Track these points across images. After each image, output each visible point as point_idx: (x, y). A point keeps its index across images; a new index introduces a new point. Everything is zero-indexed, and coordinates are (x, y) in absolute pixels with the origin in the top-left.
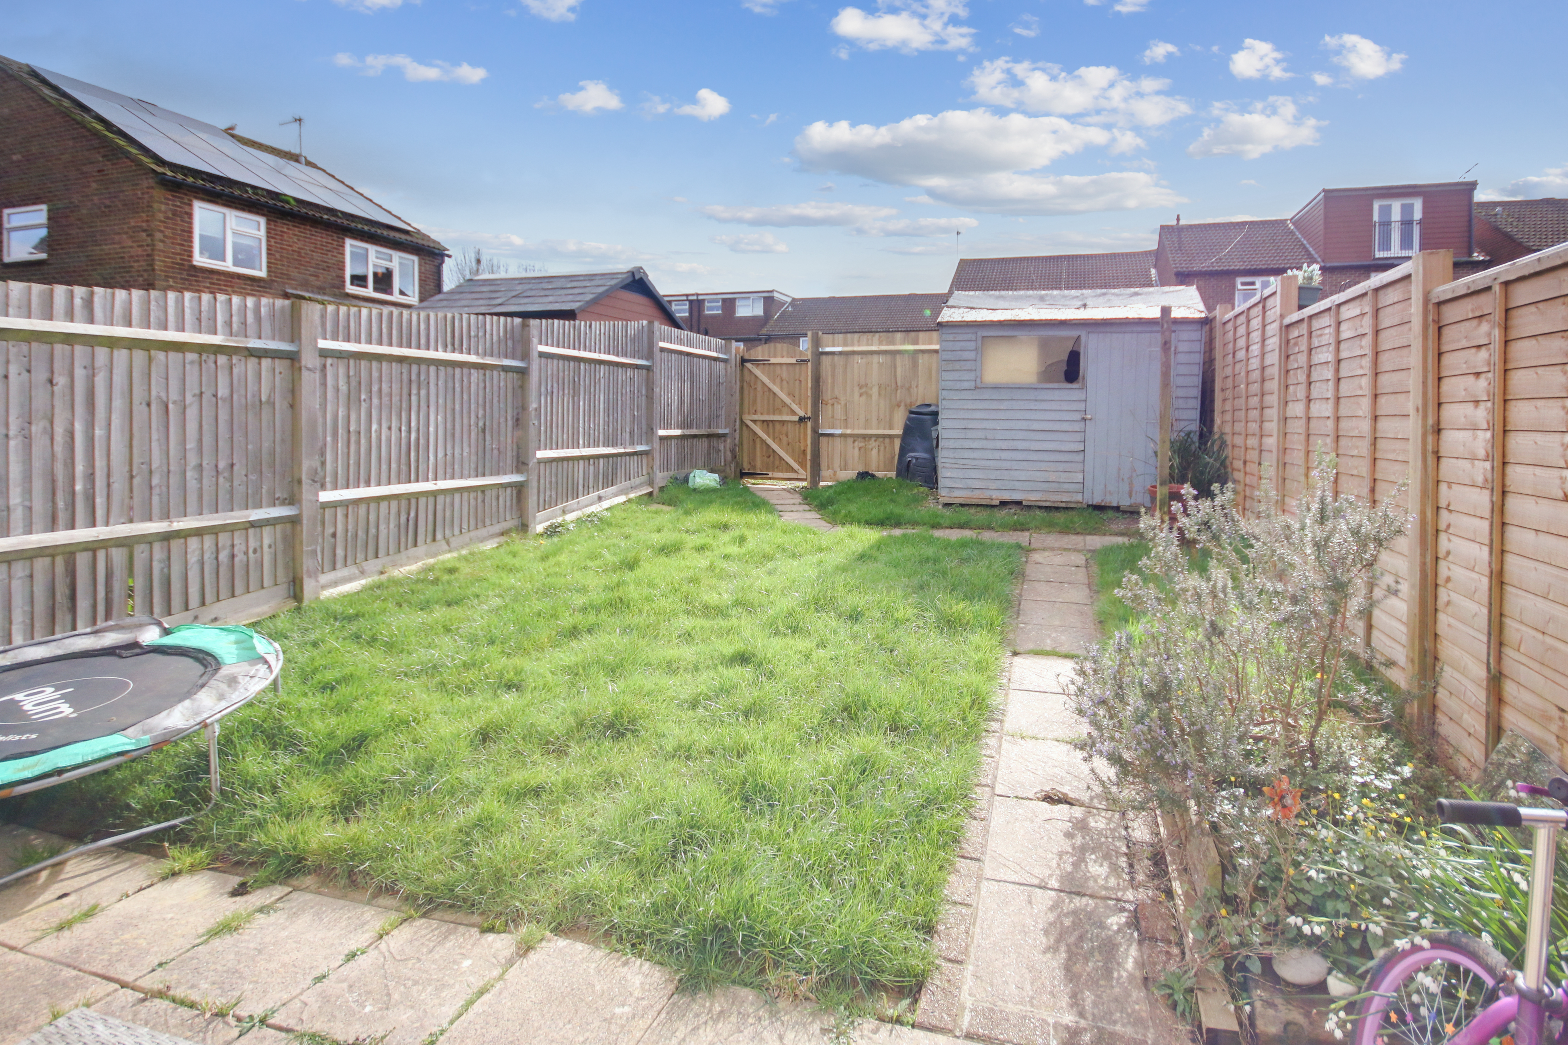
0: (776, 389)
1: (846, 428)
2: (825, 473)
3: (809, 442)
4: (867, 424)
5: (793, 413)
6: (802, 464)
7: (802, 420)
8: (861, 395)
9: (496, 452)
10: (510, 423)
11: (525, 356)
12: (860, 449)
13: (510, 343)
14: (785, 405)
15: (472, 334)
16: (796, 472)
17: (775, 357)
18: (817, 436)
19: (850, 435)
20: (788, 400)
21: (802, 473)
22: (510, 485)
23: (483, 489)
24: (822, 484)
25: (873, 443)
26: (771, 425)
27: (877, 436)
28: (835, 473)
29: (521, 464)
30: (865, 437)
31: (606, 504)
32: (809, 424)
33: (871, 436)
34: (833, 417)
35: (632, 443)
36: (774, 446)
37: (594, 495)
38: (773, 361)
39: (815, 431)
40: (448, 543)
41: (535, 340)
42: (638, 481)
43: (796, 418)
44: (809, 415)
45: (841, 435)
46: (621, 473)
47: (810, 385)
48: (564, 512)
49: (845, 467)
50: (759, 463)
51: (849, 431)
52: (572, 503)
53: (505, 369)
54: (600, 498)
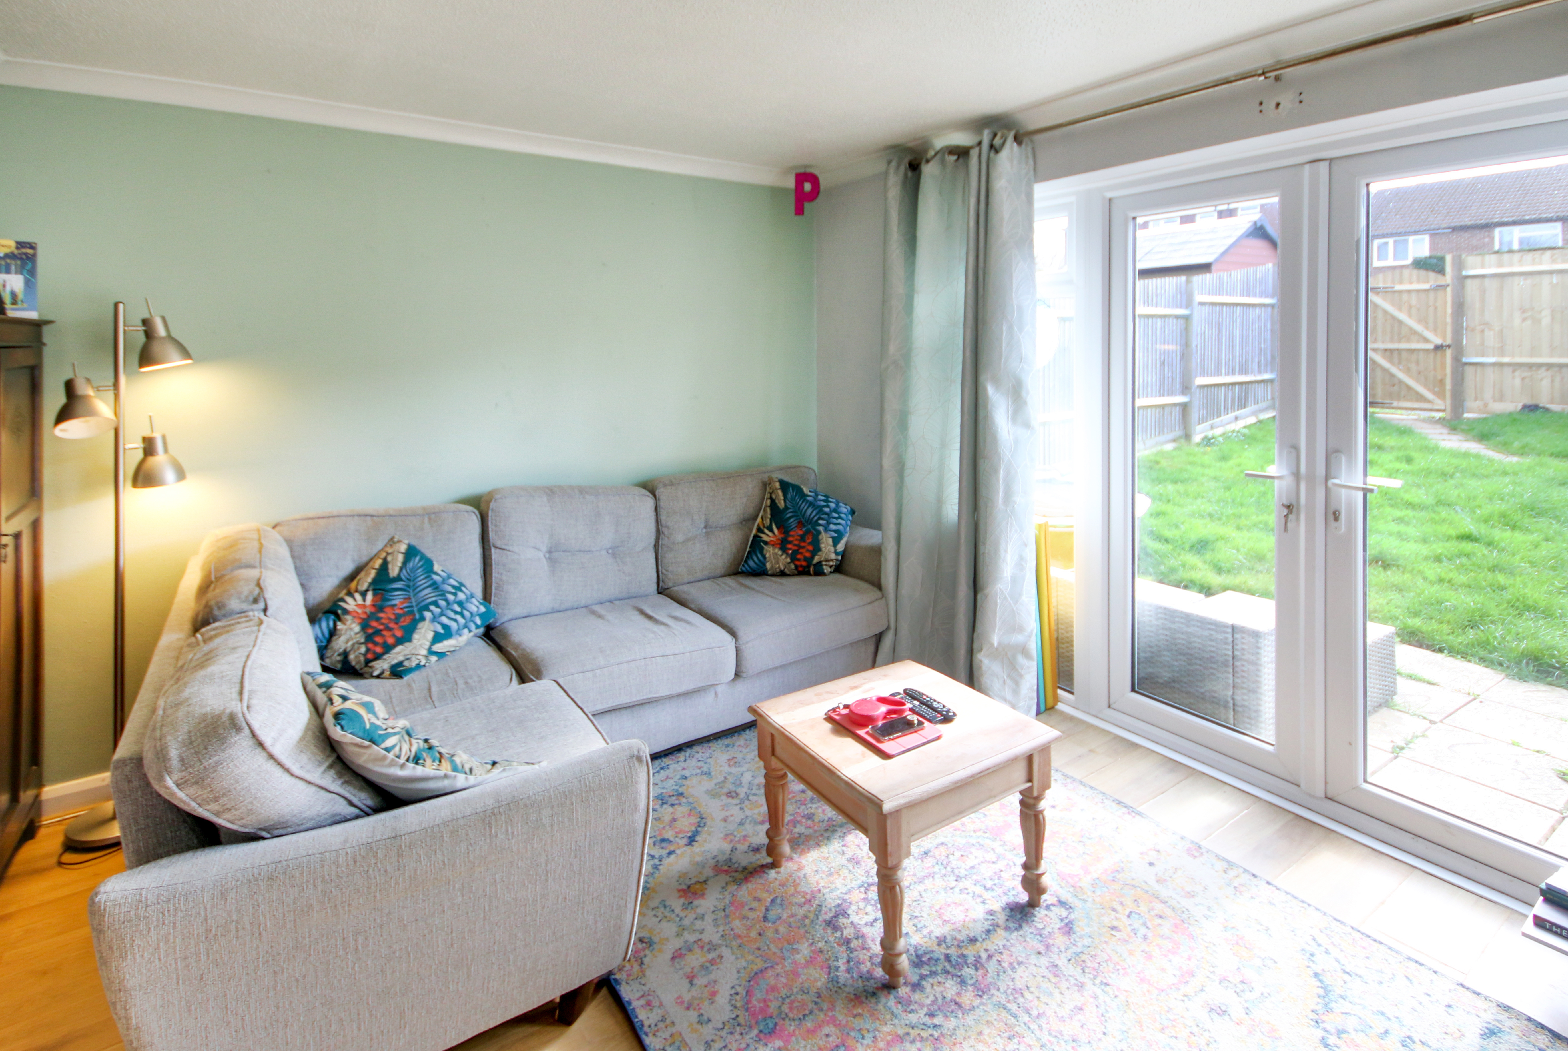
0: (1402, 316)
1: (1503, 355)
2: (1470, 403)
3: (1448, 370)
4: (1533, 352)
5: (1426, 340)
6: (1441, 395)
7: (1438, 348)
8: (1524, 320)
9: (1170, 380)
10: (1178, 358)
11: (1189, 304)
12: (1523, 379)
13: (1179, 296)
14: (1415, 333)
15: (1159, 292)
16: (1428, 401)
17: (1401, 282)
18: (1460, 366)
19: (1509, 365)
20: (1418, 328)
21: (1439, 404)
22: (1180, 404)
23: (1163, 407)
24: (1466, 415)
25: (1542, 372)
26: (1396, 355)
27: (1549, 366)
28: (1486, 405)
29: (1186, 388)
30: (1530, 366)
31: (1241, 424)
32: (1449, 353)
33: (1539, 366)
34: (1482, 344)
35: (1259, 372)
36: (1401, 375)
37: (1232, 415)
38: (1398, 287)
39: (1457, 359)
40: (1144, 443)
41: (1196, 292)
42: (1263, 405)
43: (1431, 347)
44: (1449, 341)
45: (1494, 364)
46: (1251, 398)
47: (1449, 311)
48: (1212, 428)
49: (1501, 398)
50: (1379, 391)
51: (1506, 360)
52: (1217, 421)
53: (1177, 317)
54: (1236, 418)
